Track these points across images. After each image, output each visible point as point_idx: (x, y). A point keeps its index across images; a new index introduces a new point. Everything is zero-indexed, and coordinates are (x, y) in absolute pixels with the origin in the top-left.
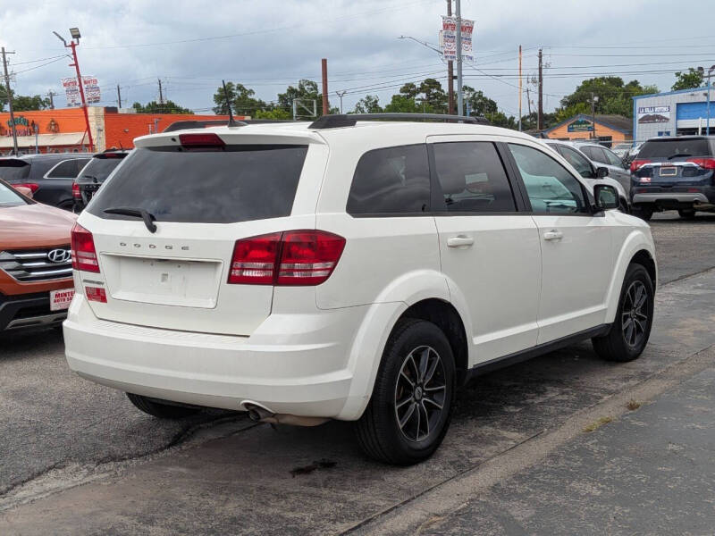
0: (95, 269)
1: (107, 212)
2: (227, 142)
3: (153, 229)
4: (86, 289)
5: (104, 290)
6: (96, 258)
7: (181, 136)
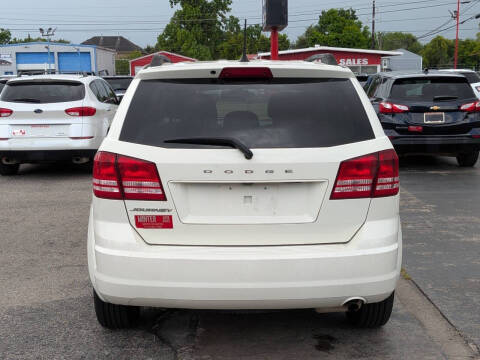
0: (163, 197)
1: (166, 142)
2: (275, 75)
3: (249, 156)
4: (136, 217)
5: (171, 217)
6: (161, 187)
7: (225, 70)
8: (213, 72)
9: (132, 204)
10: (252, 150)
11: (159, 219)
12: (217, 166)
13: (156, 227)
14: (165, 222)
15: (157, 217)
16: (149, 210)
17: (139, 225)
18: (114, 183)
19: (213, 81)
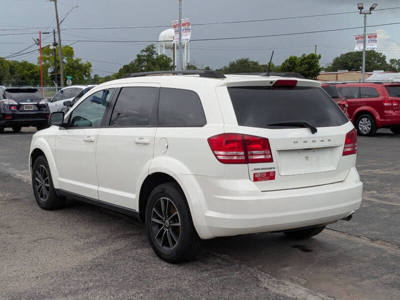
0: (271, 160)
4: (254, 174)
5: (274, 172)
6: (271, 154)
7: (278, 81)
8: (271, 82)
9: (252, 166)
10: (317, 128)
11: (268, 174)
12: (301, 138)
13: (265, 180)
14: (270, 176)
15: (267, 173)
16: (262, 169)
17: (256, 179)
18: (242, 153)
19: (268, 88)
